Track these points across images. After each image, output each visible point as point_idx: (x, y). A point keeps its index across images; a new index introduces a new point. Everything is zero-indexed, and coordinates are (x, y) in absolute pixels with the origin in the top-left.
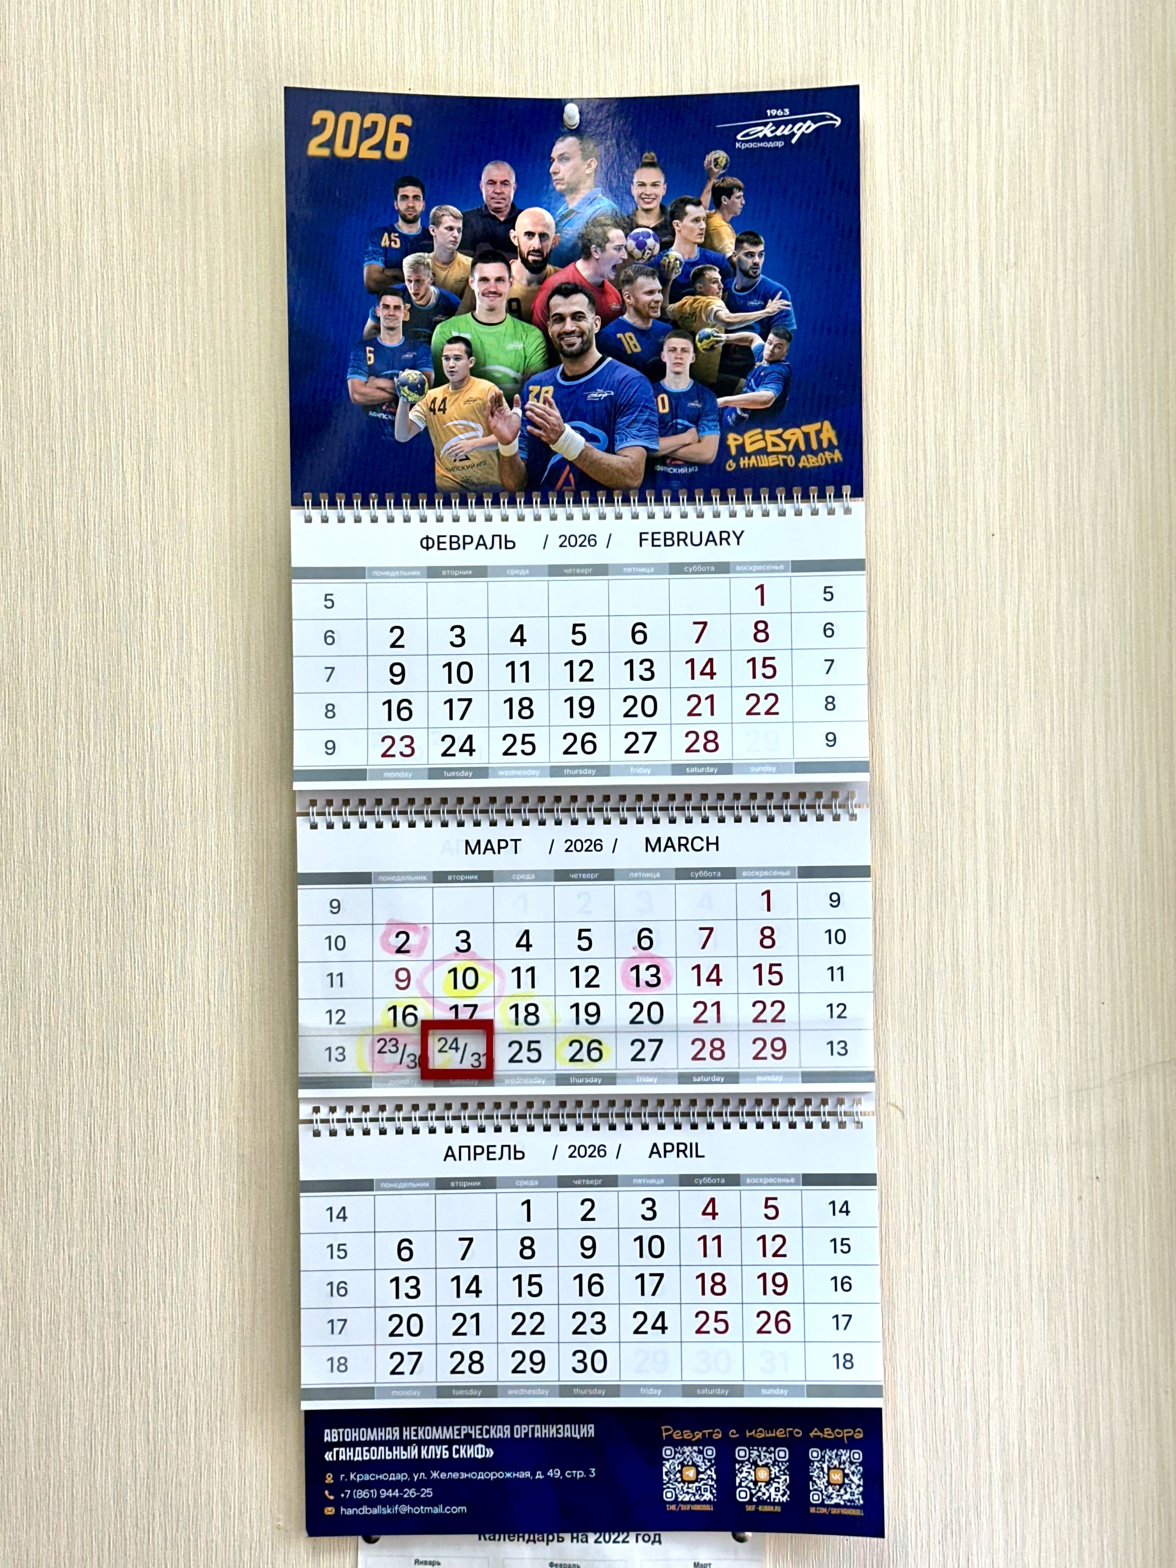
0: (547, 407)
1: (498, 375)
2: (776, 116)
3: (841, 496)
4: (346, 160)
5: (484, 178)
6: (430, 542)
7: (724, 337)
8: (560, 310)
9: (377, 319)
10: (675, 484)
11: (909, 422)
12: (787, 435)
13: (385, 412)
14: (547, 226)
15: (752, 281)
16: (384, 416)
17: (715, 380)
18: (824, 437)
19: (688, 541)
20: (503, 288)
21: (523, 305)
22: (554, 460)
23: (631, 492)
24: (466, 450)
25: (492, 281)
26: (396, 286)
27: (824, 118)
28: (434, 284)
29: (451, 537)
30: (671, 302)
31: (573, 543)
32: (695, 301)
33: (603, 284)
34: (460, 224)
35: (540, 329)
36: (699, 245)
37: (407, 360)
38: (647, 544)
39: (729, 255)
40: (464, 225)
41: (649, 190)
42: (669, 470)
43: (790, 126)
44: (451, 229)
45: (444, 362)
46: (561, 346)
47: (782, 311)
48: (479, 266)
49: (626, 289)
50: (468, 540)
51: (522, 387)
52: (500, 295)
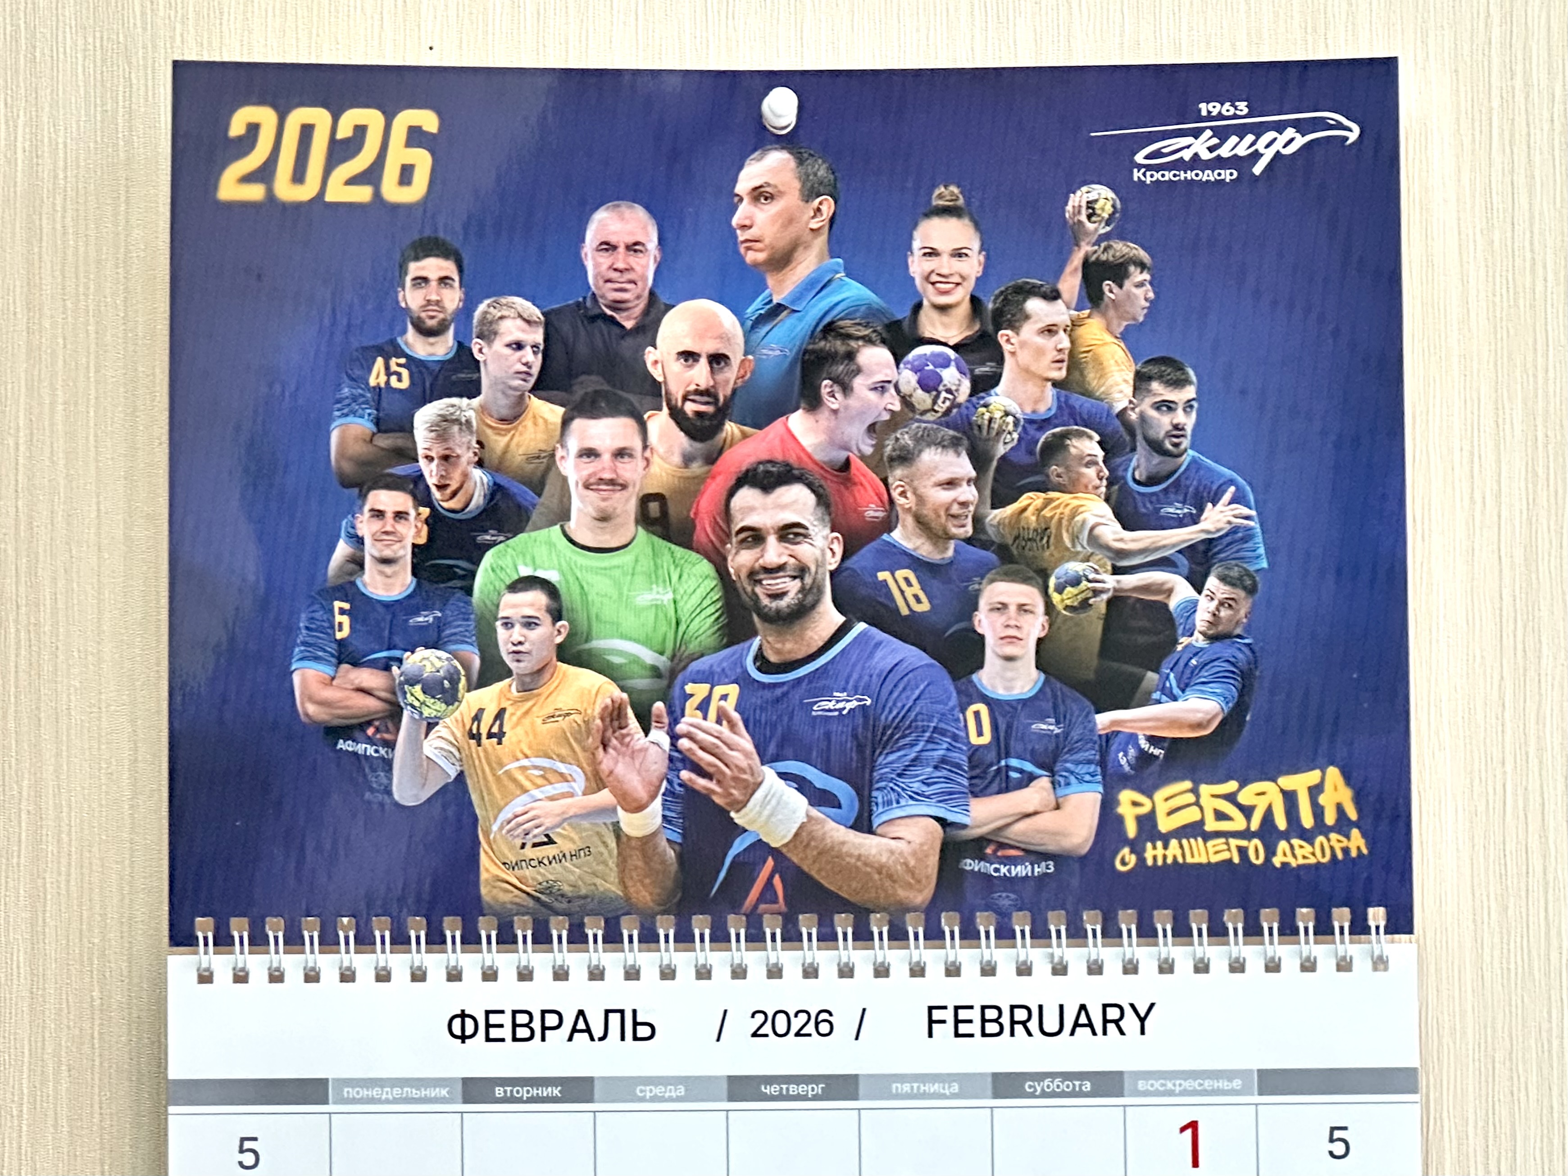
0: (724, 730)
1: (616, 660)
2: (1220, 117)
3: (1366, 930)
4: (298, 206)
5: (592, 237)
6: (469, 1023)
7: (1111, 582)
8: (752, 520)
9: (359, 541)
10: (1005, 900)
11: (1509, 767)
12: (1246, 797)
13: (370, 741)
14: (724, 337)
15: (1169, 464)
16: (371, 751)
17: (1091, 676)
18: (1326, 800)
19: (1033, 1025)
20: (629, 470)
21: (673, 510)
22: (739, 845)
23: (909, 917)
24: (548, 822)
25: (606, 457)
26: (400, 470)
27: (1322, 124)
28: (480, 464)
29: (515, 1013)
30: (994, 507)
31: (781, 1028)
32: (1048, 502)
33: (847, 465)
34: (538, 336)
35: (710, 560)
36: (1056, 384)
37: (421, 628)
38: (945, 1031)
39: (1118, 407)
40: (546, 339)
41: (945, 264)
42: (990, 869)
43: (1250, 138)
44: (519, 346)
45: (502, 633)
46: (755, 597)
47: (1235, 530)
48: (578, 424)
49: (897, 475)
50: (551, 1020)
51: (670, 686)
52: (624, 487)
